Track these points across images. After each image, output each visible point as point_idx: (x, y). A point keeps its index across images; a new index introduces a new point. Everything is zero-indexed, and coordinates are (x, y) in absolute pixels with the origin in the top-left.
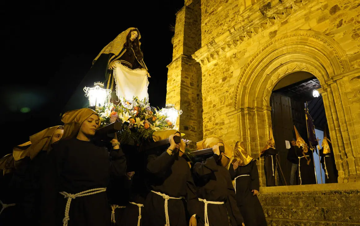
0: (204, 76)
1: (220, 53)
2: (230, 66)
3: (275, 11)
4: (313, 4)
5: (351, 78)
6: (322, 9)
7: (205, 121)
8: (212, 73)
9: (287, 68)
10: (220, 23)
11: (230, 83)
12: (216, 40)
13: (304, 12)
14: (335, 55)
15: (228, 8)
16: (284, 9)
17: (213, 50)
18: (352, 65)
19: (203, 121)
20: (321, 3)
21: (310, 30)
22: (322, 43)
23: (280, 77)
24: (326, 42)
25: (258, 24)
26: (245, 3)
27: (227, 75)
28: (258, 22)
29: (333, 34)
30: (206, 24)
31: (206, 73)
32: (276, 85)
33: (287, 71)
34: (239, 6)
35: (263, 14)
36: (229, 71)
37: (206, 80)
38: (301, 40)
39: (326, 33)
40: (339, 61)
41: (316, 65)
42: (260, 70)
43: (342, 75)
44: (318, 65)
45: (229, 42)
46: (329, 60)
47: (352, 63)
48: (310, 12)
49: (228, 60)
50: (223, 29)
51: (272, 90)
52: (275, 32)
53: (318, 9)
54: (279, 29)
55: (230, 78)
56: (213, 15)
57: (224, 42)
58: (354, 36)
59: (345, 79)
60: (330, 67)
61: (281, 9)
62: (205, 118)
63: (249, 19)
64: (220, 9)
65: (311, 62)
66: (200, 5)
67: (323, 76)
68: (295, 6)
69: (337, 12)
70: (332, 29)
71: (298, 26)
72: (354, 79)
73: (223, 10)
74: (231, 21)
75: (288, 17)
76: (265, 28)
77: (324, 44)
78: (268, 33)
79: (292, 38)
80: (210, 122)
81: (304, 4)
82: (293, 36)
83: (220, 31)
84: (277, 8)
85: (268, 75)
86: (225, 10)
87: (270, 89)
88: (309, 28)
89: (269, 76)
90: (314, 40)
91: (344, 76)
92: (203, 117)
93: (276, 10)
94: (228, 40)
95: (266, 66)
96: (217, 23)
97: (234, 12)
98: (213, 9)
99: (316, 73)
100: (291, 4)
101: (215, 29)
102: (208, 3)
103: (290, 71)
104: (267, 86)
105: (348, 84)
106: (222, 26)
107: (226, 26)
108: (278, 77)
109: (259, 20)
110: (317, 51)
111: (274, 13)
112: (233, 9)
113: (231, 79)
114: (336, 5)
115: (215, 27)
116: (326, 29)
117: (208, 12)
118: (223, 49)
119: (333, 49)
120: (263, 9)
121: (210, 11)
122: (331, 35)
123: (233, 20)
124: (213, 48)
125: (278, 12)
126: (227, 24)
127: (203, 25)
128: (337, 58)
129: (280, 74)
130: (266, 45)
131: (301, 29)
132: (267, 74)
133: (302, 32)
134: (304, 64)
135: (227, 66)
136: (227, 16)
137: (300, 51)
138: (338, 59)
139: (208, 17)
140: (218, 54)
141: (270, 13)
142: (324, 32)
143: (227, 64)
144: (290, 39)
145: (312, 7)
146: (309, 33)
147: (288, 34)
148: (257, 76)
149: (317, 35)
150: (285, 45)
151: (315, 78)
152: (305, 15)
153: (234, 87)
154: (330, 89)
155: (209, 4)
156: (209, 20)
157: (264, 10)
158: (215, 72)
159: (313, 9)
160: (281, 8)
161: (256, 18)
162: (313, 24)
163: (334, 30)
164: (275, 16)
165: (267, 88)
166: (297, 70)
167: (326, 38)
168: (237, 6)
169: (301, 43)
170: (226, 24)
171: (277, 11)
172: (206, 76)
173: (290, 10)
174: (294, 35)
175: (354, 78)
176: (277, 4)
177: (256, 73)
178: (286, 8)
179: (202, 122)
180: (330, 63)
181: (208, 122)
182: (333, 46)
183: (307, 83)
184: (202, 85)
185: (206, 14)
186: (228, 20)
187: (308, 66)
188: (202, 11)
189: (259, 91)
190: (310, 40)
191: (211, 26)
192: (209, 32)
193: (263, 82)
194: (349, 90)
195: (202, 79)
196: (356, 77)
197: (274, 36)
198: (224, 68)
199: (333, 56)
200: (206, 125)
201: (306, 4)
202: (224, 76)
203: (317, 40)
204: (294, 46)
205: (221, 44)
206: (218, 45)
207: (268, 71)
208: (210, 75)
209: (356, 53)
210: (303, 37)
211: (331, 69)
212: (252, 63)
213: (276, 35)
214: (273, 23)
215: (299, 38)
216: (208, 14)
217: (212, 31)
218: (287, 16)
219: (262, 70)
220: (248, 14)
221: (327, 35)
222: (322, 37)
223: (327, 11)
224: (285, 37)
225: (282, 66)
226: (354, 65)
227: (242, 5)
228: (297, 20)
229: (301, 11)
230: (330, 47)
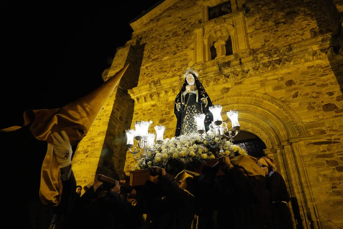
0: (137, 114)
1: (162, 95)
2: (171, 110)
3: (232, 70)
4: (269, 74)
5: (307, 143)
6: (279, 79)
7: (129, 160)
8: (147, 113)
10: (165, 70)
11: (168, 127)
12: (162, 82)
13: (258, 79)
14: (290, 120)
15: (176, 60)
16: (242, 71)
17: (155, 90)
18: (308, 132)
19: (126, 160)
20: (277, 75)
21: (266, 94)
22: (277, 107)
24: (282, 107)
26: (196, 59)
27: (167, 118)
28: (213, 76)
29: (289, 102)
30: (147, 68)
31: (139, 112)
34: (188, 60)
35: (220, 70)
36: (169, 114)
37: (139, 119)
38: (255, 101)
39: (281, 100)
40: (294, 126)
43: (299, 139)
45: (175, 87)
47: (308, 130)
48: (266, 80)
49: (169, 104)
50: (166, 76)
52: (228, 89)
53: (274, 79)
54: (232, 87)
55: (169, 121)
56: (157, 61)
57: (170, 86)
58: (309, 107)
59: (302, 143)
61: (238, 70)
62: (129, 158)
64: (166, 58)
66: (143, 51)
68: (252, 71)
69: (292, 85)
70: (288, 98)
71: (255, 89)
72: (310, 145)
73: (168, 60)
74: (176, 71)
75: (242, 80)
76: (217, 84)
77: (280, 109)
78: (221, 88)
79: (246, 97)
80: (136, 162)
81: (261, 72)
82: (247, 96)
83: (163, 76)
84: (235, 69)
86: (172, 60)
88: (264, 92)
90: (269, 103)
91: (300, 140)
92: (127, 156)
93: (234, 70)
94: (174, 85)
96: (160, 69)
97: (182, 64)
98: (157, 57)
99: (262, 135)
100: (249, 69)
101: (158, 74)
102: (152, 50)
105: (303, 148)
106: (166, 73)
107: (171, 74)
109: (214, 74)
110: (271, 114)
111: (230, 72)
112: (181, 61)
113: (171, 122)
114: (291, 80)
115: (157, 73)
116: (282, 97)
117: (151, 58)
118: (166, 92)
119: (289, 114)
120: (221, 66)
121: (153, 58)
122: (287, 102)
123: (180, 71)
124: (155, 88)
125: (235, 72)
126: (172, 72)
127: (143, 67)
128: (292, 123)
130: (217, 98)
131: (257, 91)
133: (257, 95)
135: (168, 109)
136: (173, 66)
137: (254, 111)
138: (294, 124)
139: (150, 62)
140: (158, 96)
141: (226, 71)
142: (280, 99)
143: (168, 107)
144: (243, 98)
145: (268, 77)
146: (265, 96)
147: (243, 93)
149: (273, 100)
150: (238, 103)
152: (261, 81)
153: (173, 130)
155: (153, 52)
156: (151, 65)
157: (223, 66)
158: (151, 112)
159: (269, 78)
160: (239, 69)
161: (212, 71)
162: (269, 90)
163: (289, 99)
164: (232, 74)
167: (281, 104)
168: (186, 59)
169: (255, 104)
170: (171, 73)
171: (234, 71)
172: (138, 114)
173: (246, 74)
174: (249, 95)
175: (311, 143)
176: (236, 65)
178: (243, 71)
179: (125, 162)
180: (284, 126)
181: (132, 162)
182: (289, 112)
184: (132, 122)
185: (149, 59)
186: (173, 69)
187: (255, 127)
188: (144, 55)
190: (265, 103)
191: (152, 71)
192: (150, 75)
194: (305, 153)
195: (133, 116)
196: (312, 143)
197: (226, 92)
198: (163, 111)
199: (288, 121)
200: (129, 165)
201: (263, 72)
202: (162, 118)
203: (273, 105)
204: (246, 105)
205: (166, 86)
206: (163, 87)
208: (144, 114)
209: (311, 122)
210: (258, 99)
211: (285, 133)
213: (229, 92)
214: (227, 81)
215: (254, 98)
216: (151, 60)
217: (153, 75)
218: (243, 78)
220: (199, 67)
221: (283, 101)
222: (279, 102)
223: (283, 83)
224: (238, 95)
226: (310, 132)
227: (191, 60)
228: (252, 84)
229: (257, 78)
230: (286, 113)
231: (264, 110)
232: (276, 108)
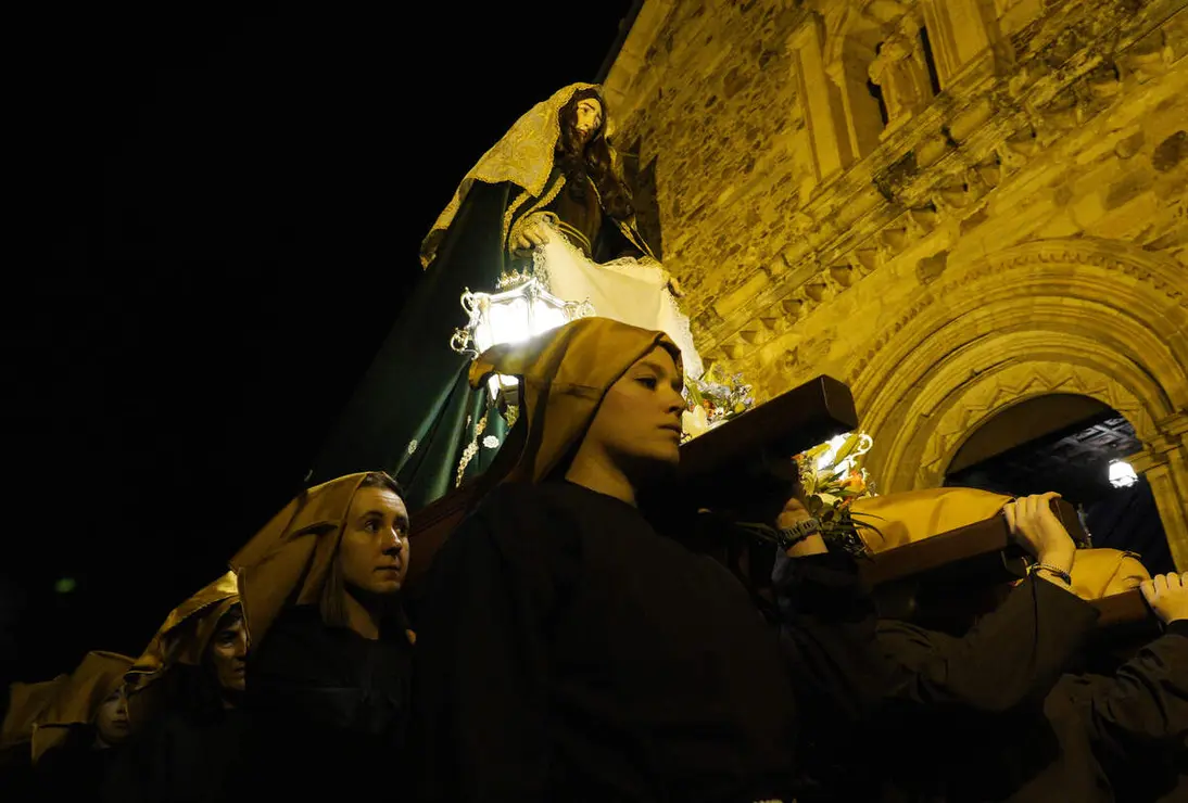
1: (739, 351)
3: (934, 181)
4: (1082, 140)
6: (1122, 152)
9: (998, 385)
10: (732, 245)
12: (721, 308)
13: (1045, 175)
15: (759, 188)
16: (969, 169)
17: (713, 342)
20: (1115, 131)
21: (1078, 235)
22: (1131, 281)
23: (970, 423)
24: (1149, 275)
25: (870, 235)
26: (817, 165)
28: (871, 227)
29: (1175, 243)
30: (679, 254)
32: (959, 451)
33: (996, 399)
34: (794, 178)
35: (888, 196)
38: (1044, 276)
39: (1145, 243)
41: (1113, 366)
42: (893, 400)
44: (1120, 364)
45: (768, 309)
46: (1167, 343)
48: (1073, 172)
49: (768, 374)
50: (740, 266)
51: (943, 471)
52: (941, 257)
53: (1104, 158)
54: (955, 243)
56: (702, 219)
57: (750, 312)
60: (1174, 371)
61: (955, 172)
63: (837, 220)
64: (724, 197)
65: (1093, 357)
66: (654, 192)
67: (1145, 404)
68: (1010, 153)
69: (1182, 158)
70: (1171, 224)
71: (1032, 227)
73: (736, 198)
74: (769, 236)
75: (984, 200)
76: (898, 249)
77: (1143, 286)
78: (913, 266)
79: (1008, 272)
81: (1046, 142)
82: (1011, 267)
83: (733, 272)
84: (941, 171)
85: (927, 416)
86: (747, 197)
87: (934, 469)
88: (1075, 230)
89: (927, 422)
90: (1100, 271)
93: (938, 178)
94: (763, 304)
95: (913, 385)
96: (718, 245)
97: (780, 201)
98: (701, 201)
99: (1115, 395)
100: (995, 151)
101: (715, 267)
102: (681, 181)
103: (1009, 397)
104: (926, 459)
106: (738, 254)
107: (753, 254)
108: (966, 421)
109: (874, 220)
110: (1115, 313)
111: (928, 190)
112: (774, 190)
114: (1178, 133)
115: (713, 263)
116: (1144, 228)
117: (684, 213)
118: (748, 335)
119: (1178, 298)
120: (887, 181)
121: (690, 209)
122: (1167, 247)
123: (778, 231)
124: (710, 336)
125: (946, 184)
126: (755, 245)
127: (668, 258)
129: (970, 411)
130: (907, 308)
131: (1043, 235)
132: (922, 415)
133: (1045, 250)
134: (1064, 367)
136: (753, 219)
137: (1047, 318)
139: (685, 229)
140: (730, 357)
141: (913, 192)
142: (1139, 239)
143: (767, 388)
144: (1000, 277)
145: (1077, 153)
146: (1074, 248)
147: (993, 261)
148: (882, 425)
149: (1108, 253)
150: (983, 303)
151: (1115, 414)
152: (1054, 184)
154: (1181, 453)
155: (684, 185)
156: (689, 240)
157: (892, 182)
159: (1081, 159)
160: (955, 168)
161: (863, 214)
162: (1090, 212)
163: (1176, 227)
164: (936, 198)
165: (923, 465)
166: (1038, 388)
167: (1145, 262)
168: (787, 178)
169: (1046, 290)
170: (752, 249)
171: (941, 181)
173: (995, 171)
174: (1017, 263)
176: (939, 157)
177: (877, 414)
178: (977, 166)
180: (1173, 352)
182: (1178, 290)
183: (1081, 436)
185: (678, 220)
186: (757, 230)
187: (1084, 372)
188: (662, 209)
189: (895, 477)
190: (1082, 275)
191: (698, 261)
192: (693, 281)
193: (909, 443)
197: (939, 274)
199: (1182, 327)
201: (1054, 142)
203: (1113, 274)
204: (1020, 302)
205: (739, 319)
206: (730, 324)
207: (924, 401)
210: (1051, 266)
211: (1178, 378)
212: (861, 377)
213: (944, 268)
214: (930, 228)
215: (1038, 269)
216: (684, 219)
217: (704, 277)
218: (983, 193)
219: (899, 401)
220: (829, 202)
221: (1150, 248)
222: (1129, 257)
223: (1142, 161)
224: (979, 273)
225: (977, 382)
227: (805, 173)
228: (1023, 206)
229: (1037, 172)
230: (1169, 295)
231: (1088, 304)
232: (1128, 287)
